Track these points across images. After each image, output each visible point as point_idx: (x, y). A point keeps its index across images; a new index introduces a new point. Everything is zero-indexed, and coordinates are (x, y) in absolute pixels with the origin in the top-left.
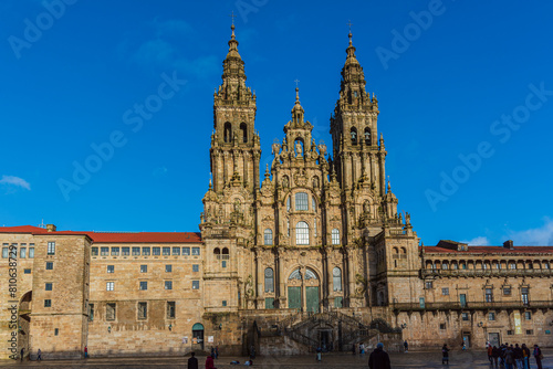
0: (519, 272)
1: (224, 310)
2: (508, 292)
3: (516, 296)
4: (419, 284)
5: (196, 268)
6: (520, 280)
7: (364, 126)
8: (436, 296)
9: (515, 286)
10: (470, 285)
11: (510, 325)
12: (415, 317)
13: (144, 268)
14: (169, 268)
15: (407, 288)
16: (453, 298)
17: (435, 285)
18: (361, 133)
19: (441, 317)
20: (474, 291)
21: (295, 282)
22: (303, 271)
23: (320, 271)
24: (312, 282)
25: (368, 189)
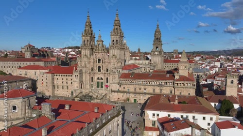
0: (143, 84)
1: (77, 88)
2: (140, 89)
8: (121, 89)
9: (143, 88)
10: (131, 86)
11: (140, 97)
12: (116, 93)
13: (63, 79)
14: (67, 79)
16: (126, 90)
17: (122, 86)
18: (115, 42)
19: (122, 94)
20: (132, 88)
21: (98, 81)
22: (100, 78)
23: (103, 78)
24: (102, 81)
25: (114, 59)
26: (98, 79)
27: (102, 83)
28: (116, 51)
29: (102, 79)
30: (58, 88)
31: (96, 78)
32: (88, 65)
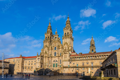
0: (91, 59)
1: (38, 68)
2: (88, 63)
3: (90, 64)
4: (69, 62)
5: (35, 61)
7: (67, 32)
8: (71, 65)
9: (90, 62)
10: (79, 62)
11: (88, 71)
12: (67, 69)
13: (29, 62)
14: (32, 62)
15: (66, 63)
16: (75, 65)
17: (72, 62)
18: (67, 34)
19: (72, 69)
20: (80, 64)
21: (54, 63)
22: (55, 61)
23: (58, 61)
24: (57, 63)
25: (66, 45)
26: (54, 61)
27: (57, 64)
28: (67, 40)
29: (56, 61)
30: (26, 69)
31: (53, 61)
32: (47, 53)
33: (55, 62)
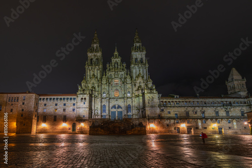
1: (83, 119)
2: (195, 113)
3: (199, 114)
4: (158, 110)
5: (74, 105)
6: (201, 108)
7: (140, 57)
8: (165, 115)
9: (199, 111)
10: (180, 110)
11: (197, 125)
13: (57, 105)
14: (65, 104)
15: (154, 111)
16: (172, 115)
17: (164, 110)
18: (139, 60)
19: (167, 122)
21: (114, 110)
25: (141, 78)
26: (113, 107)
27: (120, 112)
29: (119, 107)
31: (111, 105)
33: (115, 108)
